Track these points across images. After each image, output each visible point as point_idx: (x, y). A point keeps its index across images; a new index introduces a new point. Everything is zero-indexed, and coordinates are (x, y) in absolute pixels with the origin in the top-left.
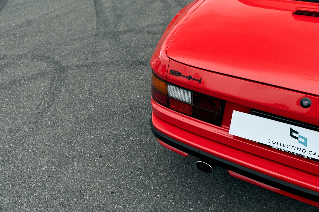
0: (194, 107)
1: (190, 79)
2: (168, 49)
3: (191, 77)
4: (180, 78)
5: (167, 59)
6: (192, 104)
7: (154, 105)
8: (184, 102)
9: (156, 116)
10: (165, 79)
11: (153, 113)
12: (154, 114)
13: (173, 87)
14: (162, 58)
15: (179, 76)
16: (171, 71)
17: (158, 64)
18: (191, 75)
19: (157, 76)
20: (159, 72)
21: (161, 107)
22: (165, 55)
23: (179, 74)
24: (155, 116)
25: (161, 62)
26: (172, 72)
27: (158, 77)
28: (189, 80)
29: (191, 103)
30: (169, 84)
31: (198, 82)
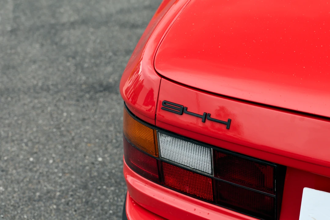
0: (216, 181)
1: (207, 121)
2: (157, 57)
3: (208, 117)
4: (185, 119)
5: (155, 77)
6: (212, 174)
7: (130, 179)
8: (194, 170)
9: (135, 202)
10: (152, 122)
11: (129, 196)
12: (131, 199)
13: (169, 139)
14: (144, 75)
15: (182, 114)
16: (165, 103)
17: (138, 87)
18: (208, 112)
19: (134, 115)
20: (139, 107)
21: (147, 183)
22: (151, 69)
23: (183, 110)
24: (133, 204)
25: (144, 83)
26: (167, 106)
27: (137, 117)
28: (205, 122)
29: (210, 172)
30: (162, 133)
31: (224, 127)
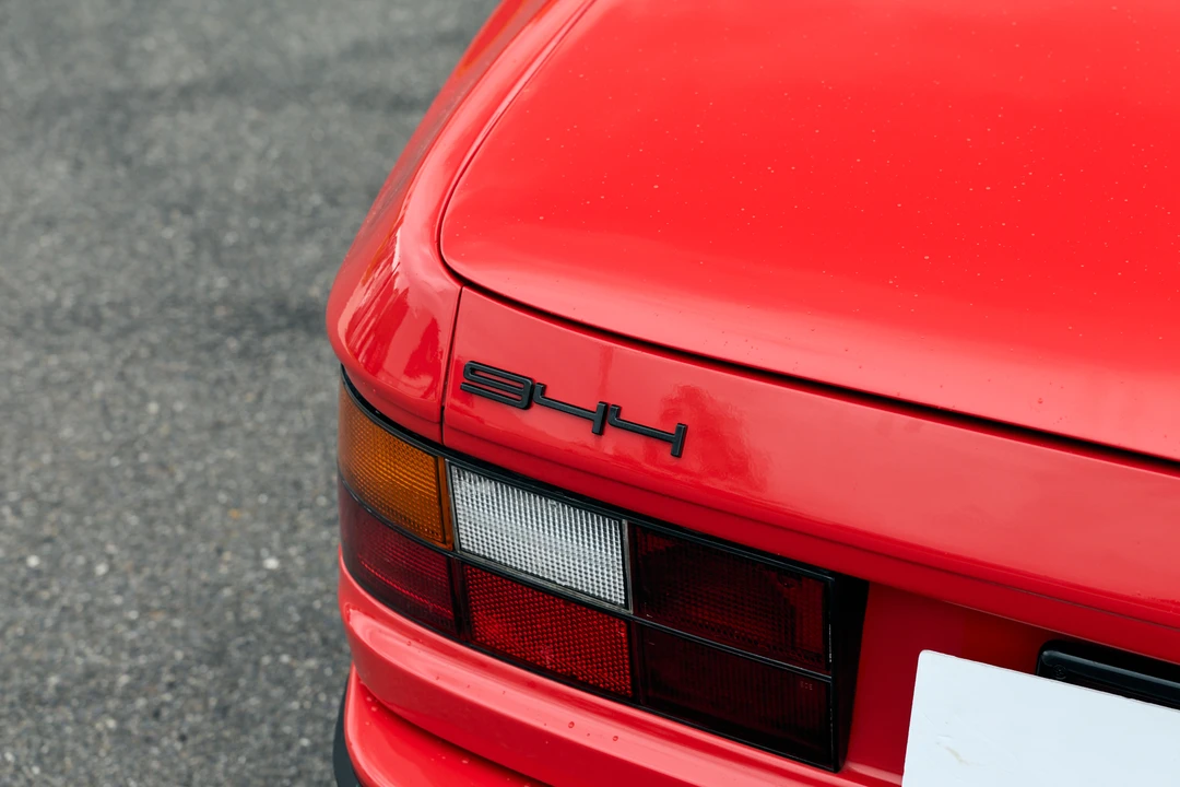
0: (642, 627)
1: (608, 429)
2: (451, 215)
3: (611, 416)
4: (541, 424)
5: (443, 283)
6: (626, 606)
7: (361, 624)
8: (570, 593)
9: (376, 702)
10: (431, 433)
11: (358, 679)
12: (363, 691)
13: (486, 488)
14: (409, 275)
15: (528, 407)
16: (473, 371)
18: (611, 401)
19: (372, 409)
20: (390, 384)
21: (417, 637)
22: (428, 250)
23: (531, 394)
24: (369, 705)
25: (411, 300)
26: (479, 380)
27: (382, 417)
28: (600, 432)
29: (620, 598)
30: (462, 469)
31: (665, 452)
